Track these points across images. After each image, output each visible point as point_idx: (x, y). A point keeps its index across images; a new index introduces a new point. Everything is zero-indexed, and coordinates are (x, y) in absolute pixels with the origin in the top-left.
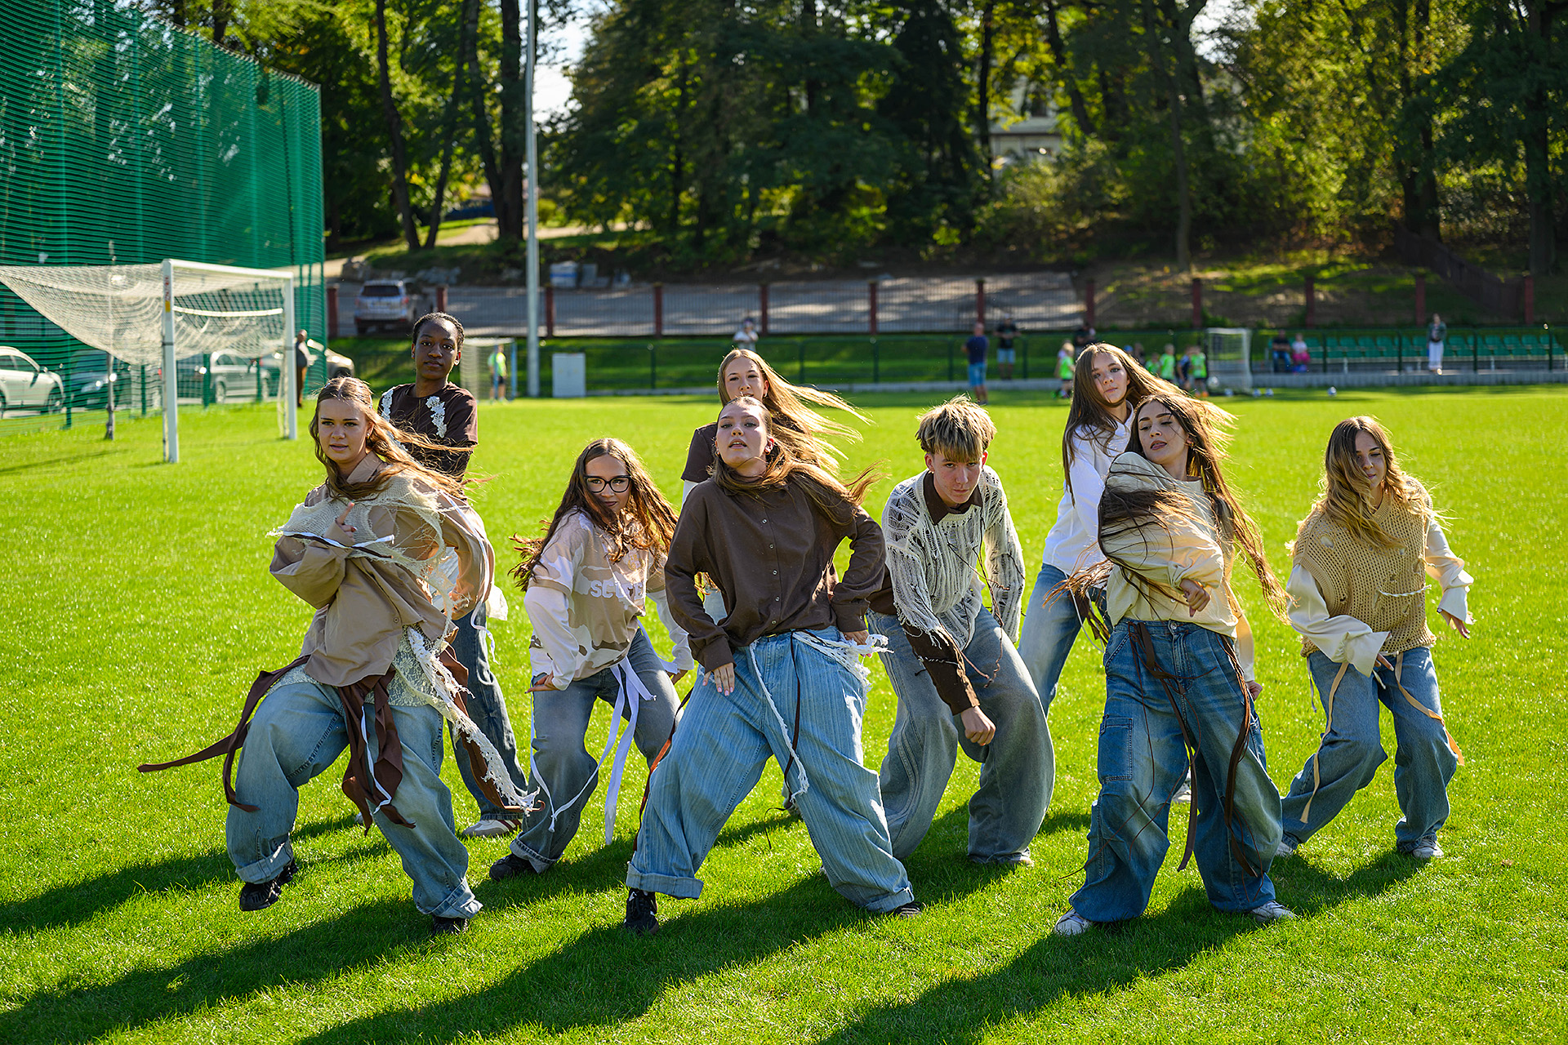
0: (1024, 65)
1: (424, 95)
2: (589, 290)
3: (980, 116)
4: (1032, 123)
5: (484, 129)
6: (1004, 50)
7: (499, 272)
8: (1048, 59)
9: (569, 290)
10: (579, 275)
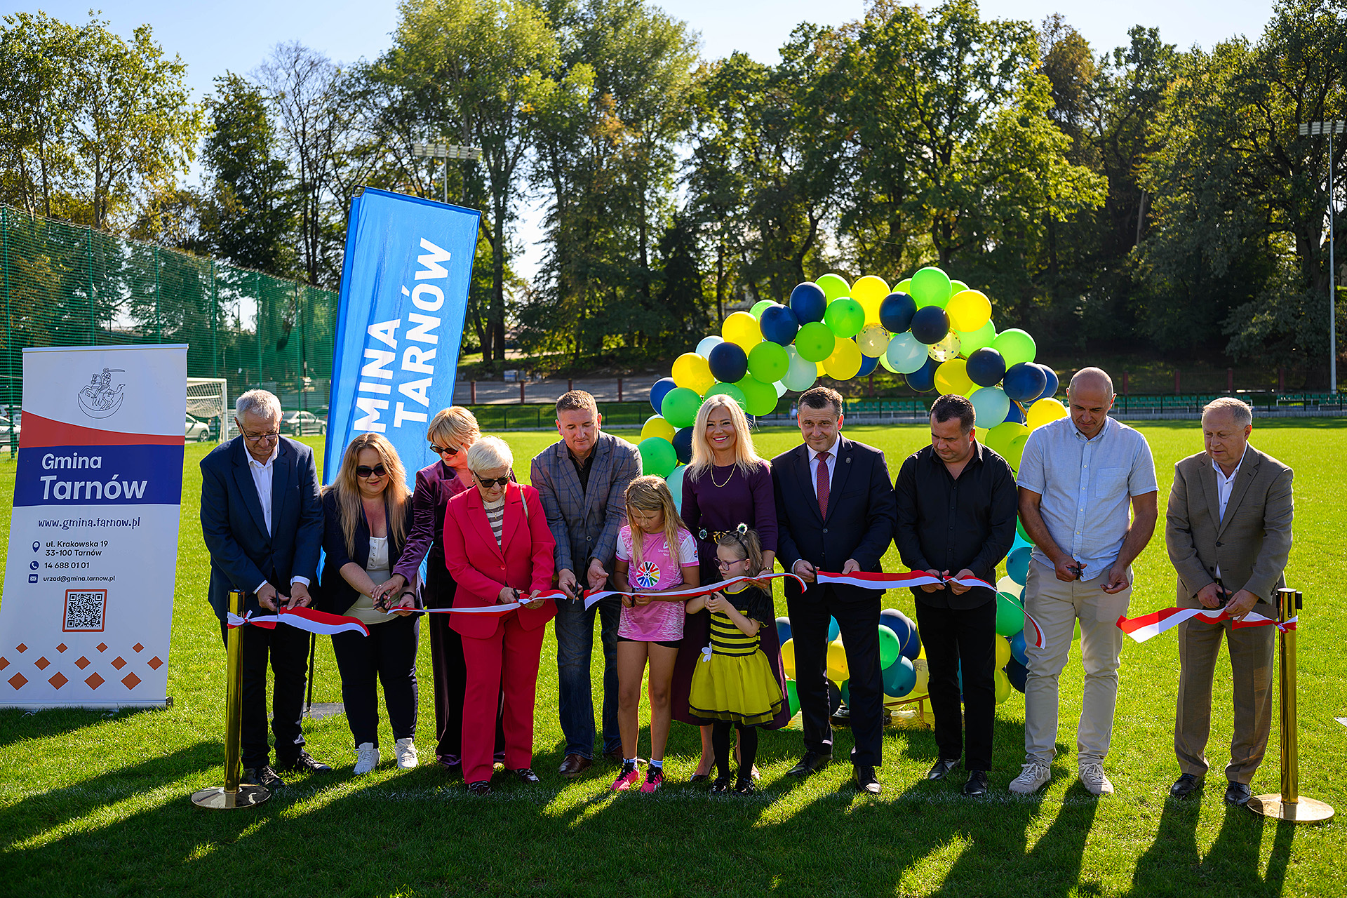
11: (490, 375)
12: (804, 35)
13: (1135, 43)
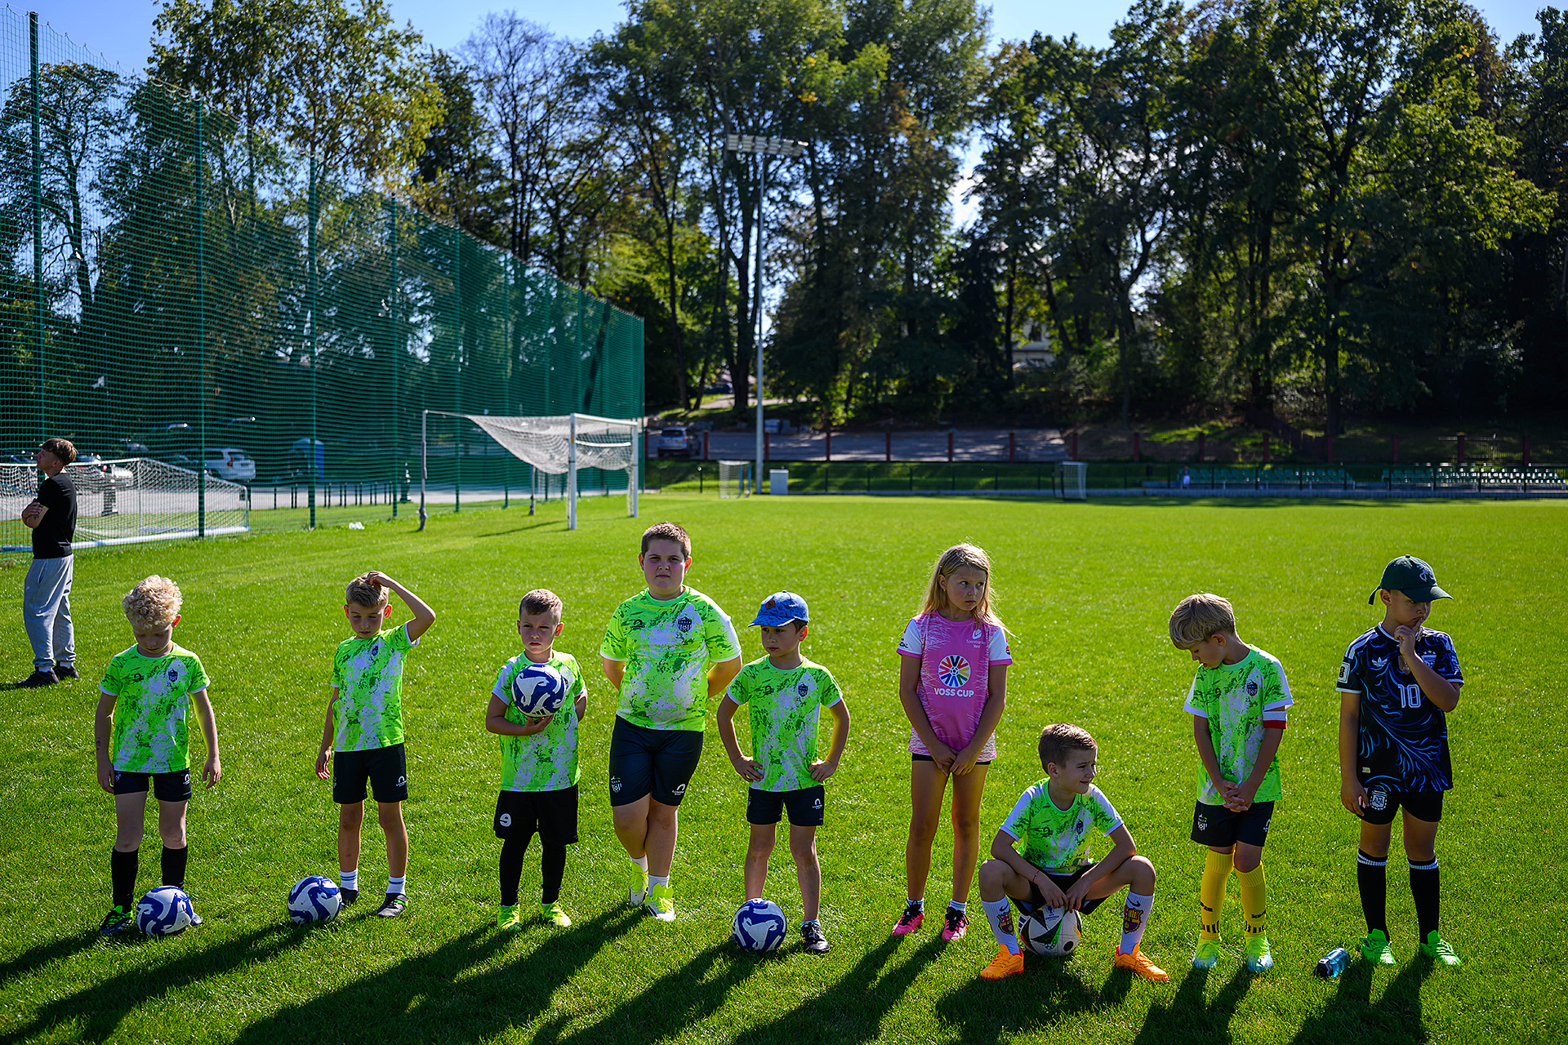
0: (1033, 312)
1: (694, 324)
2: (786, 434)
3: (1006, 339)
4: (1033, 344)
5: (729, 345)
6: (1021, 303)
7: (735, 424)
8: (1046, 308)
9: (775, 434)
10: (780, 426)
11: (744, 425)
12: (1145, 13)
13: (1546, 30)
